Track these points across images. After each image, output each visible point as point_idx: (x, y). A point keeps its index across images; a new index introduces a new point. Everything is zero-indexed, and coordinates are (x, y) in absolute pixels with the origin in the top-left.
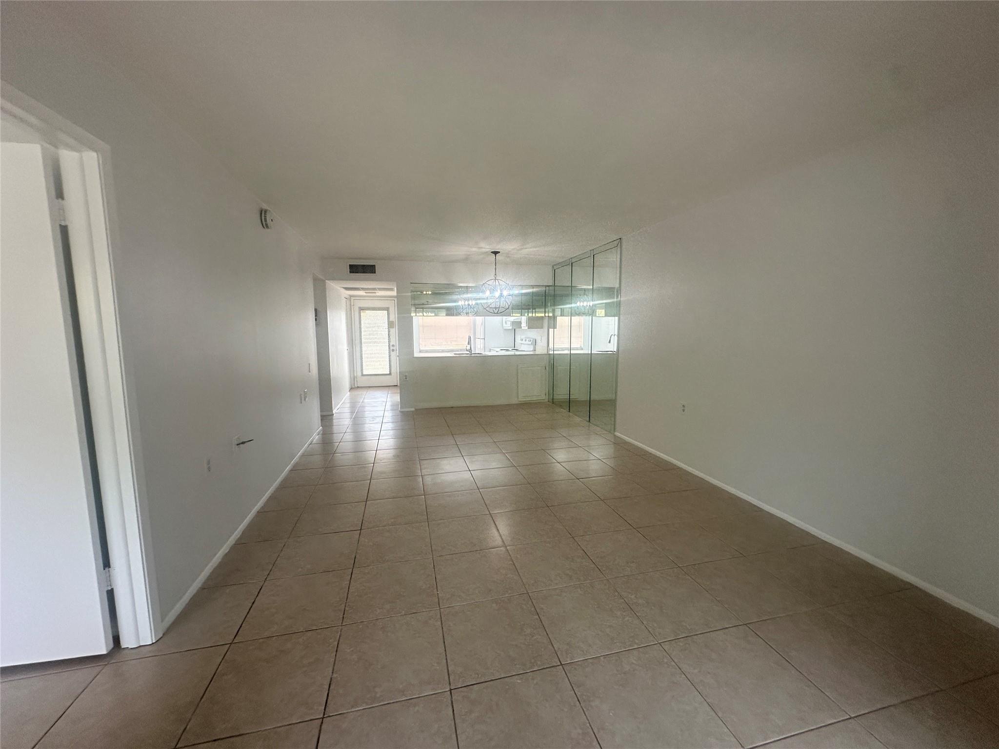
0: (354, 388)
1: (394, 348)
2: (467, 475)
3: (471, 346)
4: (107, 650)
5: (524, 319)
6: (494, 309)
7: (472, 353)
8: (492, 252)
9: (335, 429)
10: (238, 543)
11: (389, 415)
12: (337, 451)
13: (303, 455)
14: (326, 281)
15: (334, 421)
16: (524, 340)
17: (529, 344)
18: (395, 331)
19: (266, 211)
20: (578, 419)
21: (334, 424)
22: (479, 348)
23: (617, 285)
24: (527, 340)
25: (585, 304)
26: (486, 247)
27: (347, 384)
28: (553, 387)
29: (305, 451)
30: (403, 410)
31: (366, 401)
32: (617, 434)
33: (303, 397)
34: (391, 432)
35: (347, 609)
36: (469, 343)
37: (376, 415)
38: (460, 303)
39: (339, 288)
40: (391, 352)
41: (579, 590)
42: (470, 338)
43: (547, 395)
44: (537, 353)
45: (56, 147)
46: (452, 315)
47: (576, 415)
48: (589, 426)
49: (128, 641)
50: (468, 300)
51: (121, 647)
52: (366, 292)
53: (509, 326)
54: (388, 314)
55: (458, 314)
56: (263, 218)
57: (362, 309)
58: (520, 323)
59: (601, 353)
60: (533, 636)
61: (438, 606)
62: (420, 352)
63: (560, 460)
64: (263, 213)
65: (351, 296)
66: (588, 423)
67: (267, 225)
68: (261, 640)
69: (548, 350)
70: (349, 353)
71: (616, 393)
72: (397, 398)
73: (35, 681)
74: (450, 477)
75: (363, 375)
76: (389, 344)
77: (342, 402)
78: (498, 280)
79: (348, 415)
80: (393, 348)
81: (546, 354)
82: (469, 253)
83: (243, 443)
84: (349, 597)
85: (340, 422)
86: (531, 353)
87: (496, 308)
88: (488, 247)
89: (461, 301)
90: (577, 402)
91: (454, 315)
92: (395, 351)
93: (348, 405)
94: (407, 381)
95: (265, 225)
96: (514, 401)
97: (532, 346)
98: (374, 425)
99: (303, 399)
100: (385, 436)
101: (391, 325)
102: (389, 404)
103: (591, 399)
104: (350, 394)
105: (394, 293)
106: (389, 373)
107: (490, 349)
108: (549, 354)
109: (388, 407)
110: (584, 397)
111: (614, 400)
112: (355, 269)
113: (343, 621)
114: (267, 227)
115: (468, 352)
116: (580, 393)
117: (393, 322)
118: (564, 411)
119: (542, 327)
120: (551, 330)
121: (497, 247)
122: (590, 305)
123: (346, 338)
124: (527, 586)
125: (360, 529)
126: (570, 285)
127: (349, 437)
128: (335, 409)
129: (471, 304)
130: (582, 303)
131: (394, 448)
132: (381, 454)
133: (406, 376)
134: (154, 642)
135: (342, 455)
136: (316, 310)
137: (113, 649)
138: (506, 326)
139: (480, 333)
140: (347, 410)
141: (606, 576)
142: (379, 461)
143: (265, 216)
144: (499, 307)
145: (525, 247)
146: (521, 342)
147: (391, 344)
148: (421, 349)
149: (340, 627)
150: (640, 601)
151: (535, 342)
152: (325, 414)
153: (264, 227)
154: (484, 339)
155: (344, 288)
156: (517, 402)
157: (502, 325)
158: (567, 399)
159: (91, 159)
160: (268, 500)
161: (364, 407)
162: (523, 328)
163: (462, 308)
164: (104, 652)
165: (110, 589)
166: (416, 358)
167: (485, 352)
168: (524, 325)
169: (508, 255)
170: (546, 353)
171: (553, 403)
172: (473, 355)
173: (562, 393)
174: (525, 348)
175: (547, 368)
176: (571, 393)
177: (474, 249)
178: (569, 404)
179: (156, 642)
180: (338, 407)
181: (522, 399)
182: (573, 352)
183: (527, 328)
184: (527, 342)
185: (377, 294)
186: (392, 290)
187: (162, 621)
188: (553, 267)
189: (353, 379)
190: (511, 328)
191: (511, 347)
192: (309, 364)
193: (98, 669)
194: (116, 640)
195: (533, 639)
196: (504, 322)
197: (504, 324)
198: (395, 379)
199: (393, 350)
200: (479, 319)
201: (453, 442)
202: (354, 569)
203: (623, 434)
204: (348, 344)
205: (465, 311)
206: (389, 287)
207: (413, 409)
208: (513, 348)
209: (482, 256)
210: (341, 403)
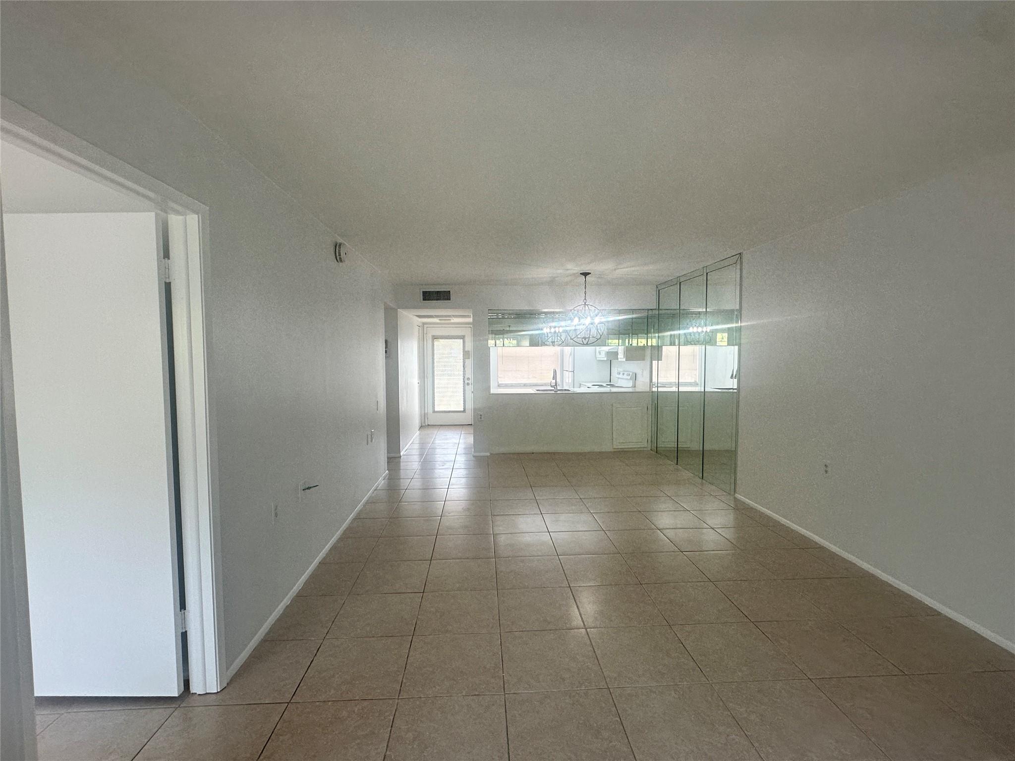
0: (424, 426)
1: (470, 382)
2: (546, 537)
3: (556, 381)
4: (178, 694)
5: (621, 350)
6: (583, 340)
7: (558, 389)
8: (581, 274)
9: (402, 474)
10: (299, 596)
11: (461, 460)
12: (403, 500)
13: (367, 503)
14: (398, 310)
15: (402, 464)
16: (621, 373)
17: (627, 379)
18: (469, 362)
19: (340, 245)
20: (686, 474)
21: (402, 468)
22: (567, 383)
23: (738, 307)
24: (626, 373)
25: (700, 330)
26: (574, 268)
27: (417, 422)
28: (656, 432)
29: (370, 497)
30: (475, 454)
31: (437, 442)
32: (738, 496)
33: (370, 438)
34: (463, 481)
35: (404, 681)
36: (554, 377)
37: (446, 459)
38: (546, 331)
39: (412, 316)
40: (466, 386)
41: (673, 693)
42: (555, 372)
43: (650, 441)
44: (638, 390)
45: (166, 213)
46: (537, 345)
47: (685, 469)
48: (702, 484)
49: (196, 687)
50: (555, 327)
51: (190, 692)
52: (440, 320)
53: (603, 357)
54: (464, 342)
55: (544, 344)
56: (337, 250)
57: (435, 338)
58: (616, 354)
59: (720, 390)
60: (611, 742)
61: (503, 691)
62: (498, 386)
63: (661, 527)
64: (337, 246)
65: (424, 324)
66: (700, 480)
67: (340, 258)
68: (318, 703)
69: (651, 387)
70: (420, 386)
71: (736, 442)
72: (471, 440)
73: (118, 715)
74: (527, 539)
75: (434, 412)
76: (464, 377)
77: (410, 442)
78: (587, 305)
79: (416, 458)
80: (468, 381)
81: (648, 392)
82: (554, 275)
83: (309, 488)
84: (407, 667)
85: (407, 466)
86: (630, 390)
87: (585, 338)
88: (576, 269)
89: (546, 328)
90: (689, 452)
91: (538, 345)
92: (470, 385)
93: (416, 446)
94: (482, 421)
95: (339, 259)
96: (607, 447)
97: (631, 381)
98: (443, 470)
99: (369, 439)
100: (457, 485)
101: (466, 354)
102: (462, 446)
103: (704, 449)
104: (420, 434)
105: (471, 320)
106: (463, 410)
107: (580, 384)
108: (652, 392)
109: (461, 450)
110: (696, 446)
111: (735, 451)
112: (428, 296)
113: (400, 693)
114: (341, 261)
115: (553, 389)
116: (691, 442)
117: (469, 351)
118: (669, 462)
119: (644, 360)
120: (655, 363)
121: (587, 269)
122: (706, 331)
123: (417, 372)
124: (608, 680)
125: (422, 591)
126: (678, 308)
127: (417, 483)
128: (402, 450)
129: (557, 331)
130: (695, 329)
131: (466, 499)
132: (450, 506)
133: (481, 415)
134: (219, 691)
135: (408, 504)
136: (386, 342)
137: (183, 692)
138: (600, 356)
139: (568, 366)
140: (416, 452)
141: (709, 679)
142: (447, 514)
143: (339, 251)
144: (589, 337)
145: (619, 267)
146: (618, 376)
147: (466, 377)
148: (500, 383)
149: (397, 701)
150: (753, 717)
151: (635, 377)
152: (392, 455)
153: (337, 261)
154: (573, 372)
155: (417, 316)
156: (611, 450)
157: (596, 355)
158: (674, 447)
159: (193, 220)
160: (330, 550)
161: (434, 449)
162: (619, 360)
163: (548, 336)
164: (175, 694)
165: (184, 631)
166: (493, 394)
167: (574, 388)
168: (621, 356)
169: (600, 276)
170: (648, 390)
171: (657, 452)
172: (559, 392)
173: (668, 441)
174: (623, 384)
175: (650, 407)
176: (679, 440)
177: (559, 271)
178: (678, 454)
179: (220, 691)
180: (406, 448)
181: (618, 445)
182: (682, 389)
183: (624, 360)
184: (625, 377)
185: (452, 321)
186: (468, 316)
187: (227, 669)
188: (657, 287)
189: (424, 416)
190: (606, 359)
191: (606, 382)
192: (377, 402)
193: (169, 711)
194: (187, 683)
195: (611, 744)
196: (597, 352)
197: (597, 354)
198: (468, 418)
199: (468, 384)
200: (568, 350)
201: (530, 495)
202: (414, 637)
203: (747, 498)
204: (420, 378)
205: (550, 340)
206: (464, 314)
207: (488, 454)
208: (609, 384)
209: (569, 278)
210: (409, 444)
